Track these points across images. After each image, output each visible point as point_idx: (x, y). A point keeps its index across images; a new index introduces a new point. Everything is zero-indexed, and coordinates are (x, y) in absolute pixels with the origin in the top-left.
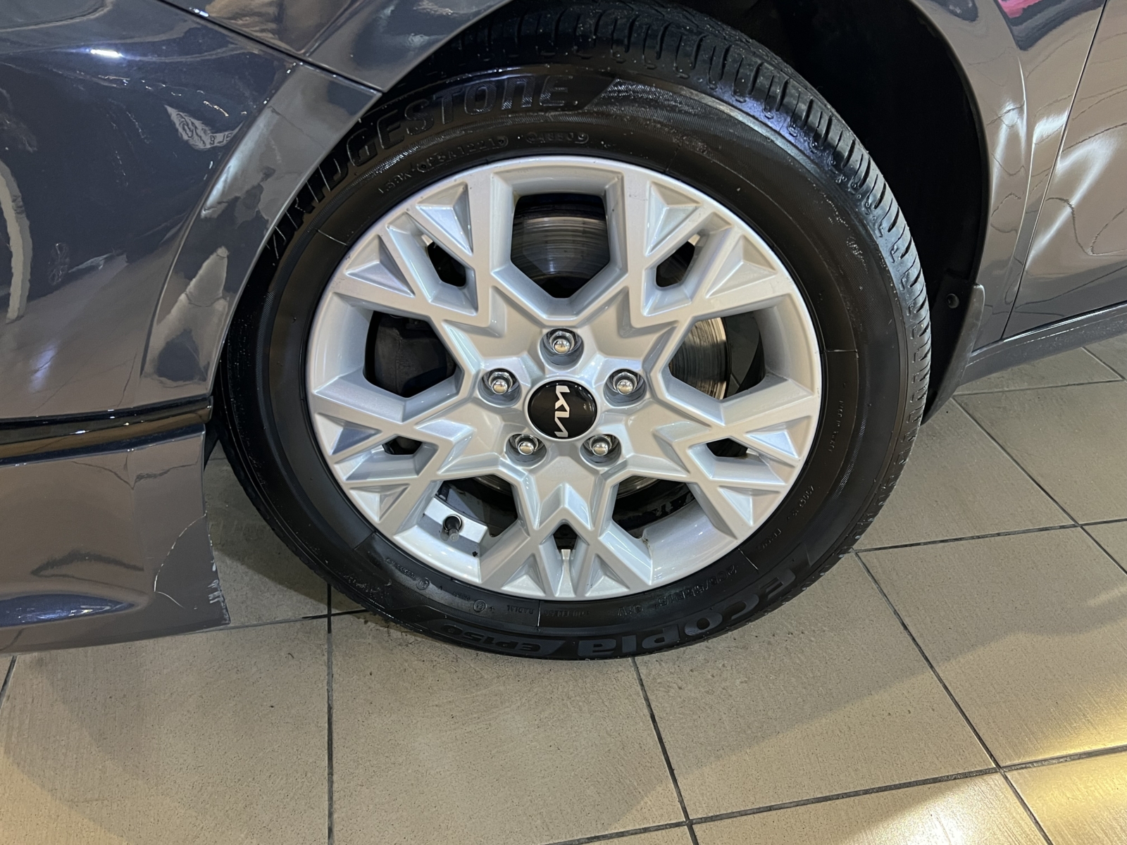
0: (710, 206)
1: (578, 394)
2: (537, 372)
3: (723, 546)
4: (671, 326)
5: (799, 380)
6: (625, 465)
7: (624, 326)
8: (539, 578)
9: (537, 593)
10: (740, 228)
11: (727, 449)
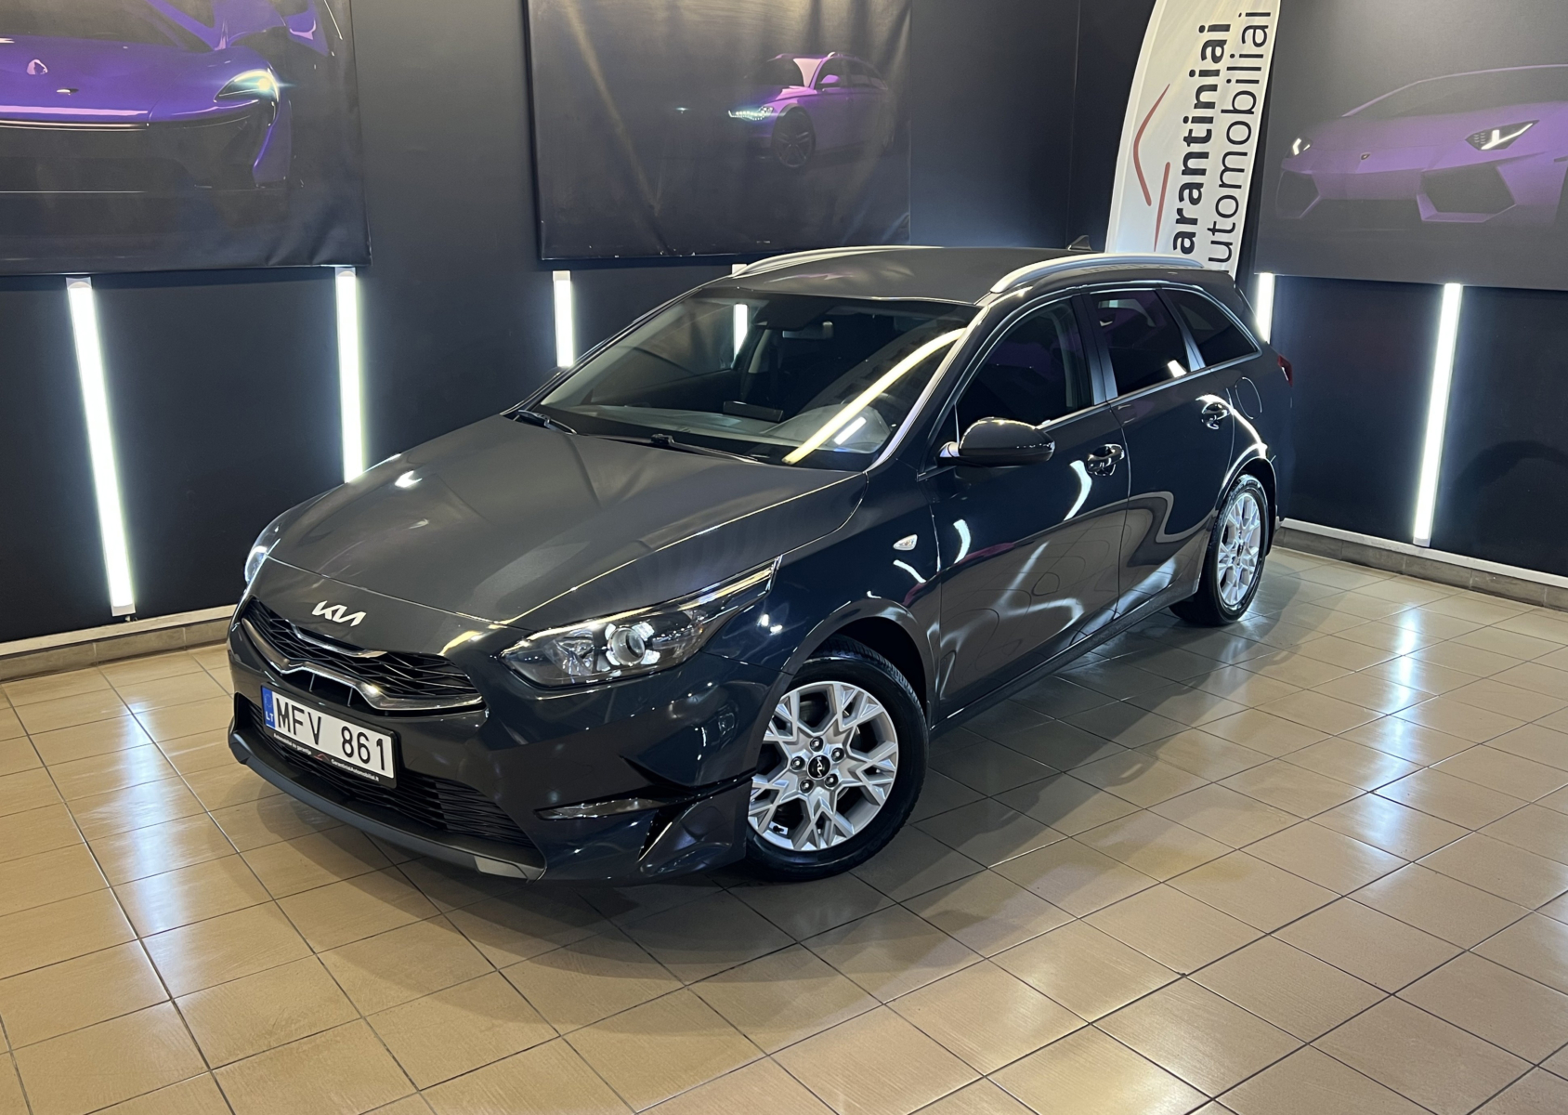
0: (858, 689)
1: (825, 760)
2: (810, 755)
3: (876, 811)
4: (851, 729)
5: (891, 741)
6: (840, 785)
7: (837, 733)
8: (814, 844)
9: (813, 848)
10: (867, 694)
11: (871, 772)
